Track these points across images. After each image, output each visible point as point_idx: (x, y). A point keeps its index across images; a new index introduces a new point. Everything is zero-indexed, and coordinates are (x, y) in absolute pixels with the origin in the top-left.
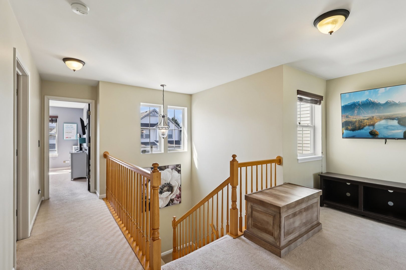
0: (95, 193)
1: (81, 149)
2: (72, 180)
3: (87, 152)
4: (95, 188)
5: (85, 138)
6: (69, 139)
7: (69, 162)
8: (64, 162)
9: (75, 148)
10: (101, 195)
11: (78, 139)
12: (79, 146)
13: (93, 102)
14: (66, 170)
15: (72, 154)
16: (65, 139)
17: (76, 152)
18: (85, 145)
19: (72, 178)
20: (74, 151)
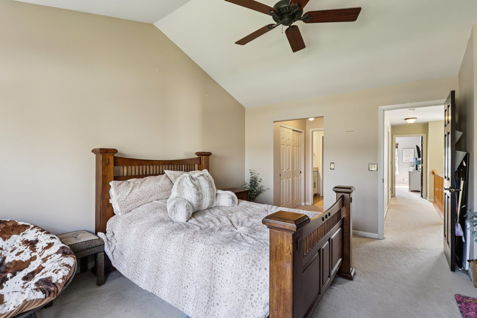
0: (427, 199)
1: (417, 169)
2: (410, 191)
3: (421, 171)
4: (427, 196)
5: (420, 161)
6: (407, 161)
7: (407, 180)
8: (404, 179)
9: (412, 168)
10: (430, 199)
11: (415, 161)
12: (415, 167)
13: (424, 136)
14: (405, 186)
15: (410, 172)
16: (404, 161)
17: (413, 171)
18: (420, 167)
19: (410, 190)
20: (411, 171)
